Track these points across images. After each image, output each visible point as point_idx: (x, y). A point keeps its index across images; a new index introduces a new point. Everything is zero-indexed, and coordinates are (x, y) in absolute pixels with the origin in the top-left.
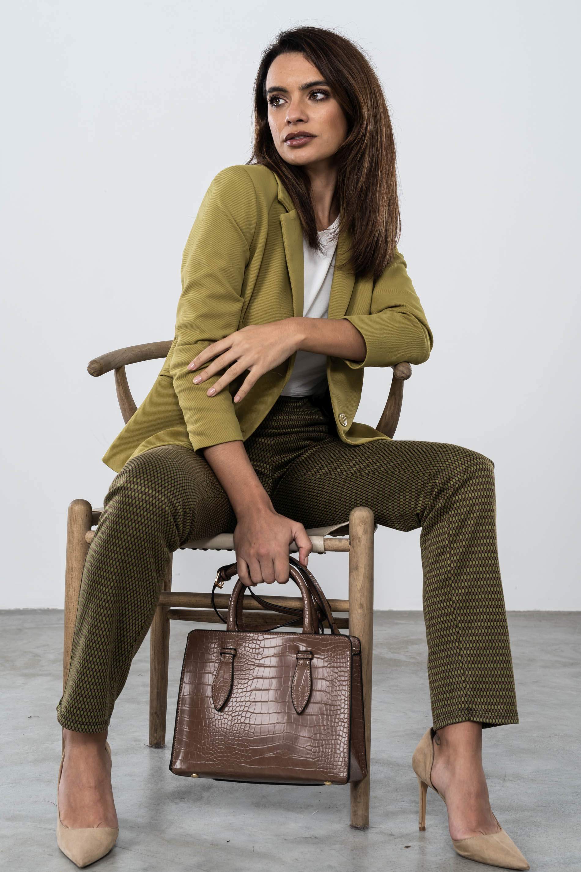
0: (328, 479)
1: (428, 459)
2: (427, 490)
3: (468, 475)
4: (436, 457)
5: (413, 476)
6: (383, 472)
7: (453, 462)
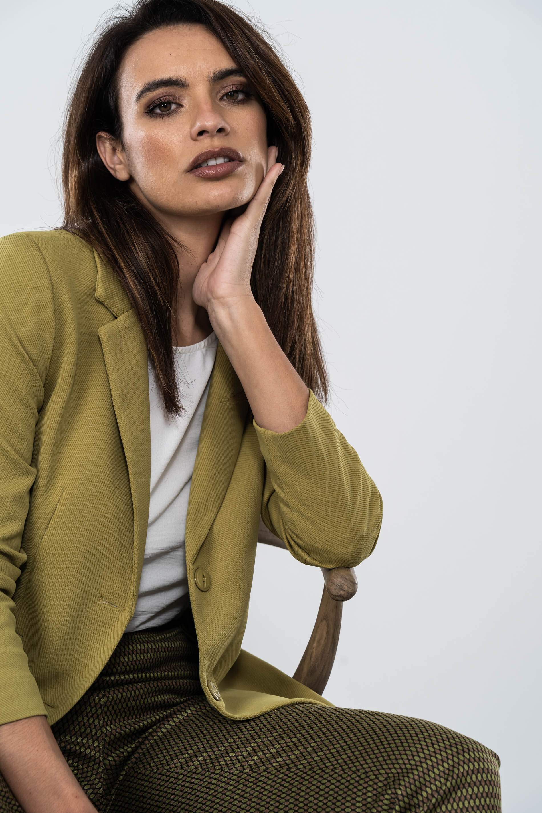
0: (208, 774)
1: (385, 748)
2: (381, 807)
3: (454, 781)
4: (397, 747)
5: (357, 779)
6: (304, 767)
7: (428, 757)
